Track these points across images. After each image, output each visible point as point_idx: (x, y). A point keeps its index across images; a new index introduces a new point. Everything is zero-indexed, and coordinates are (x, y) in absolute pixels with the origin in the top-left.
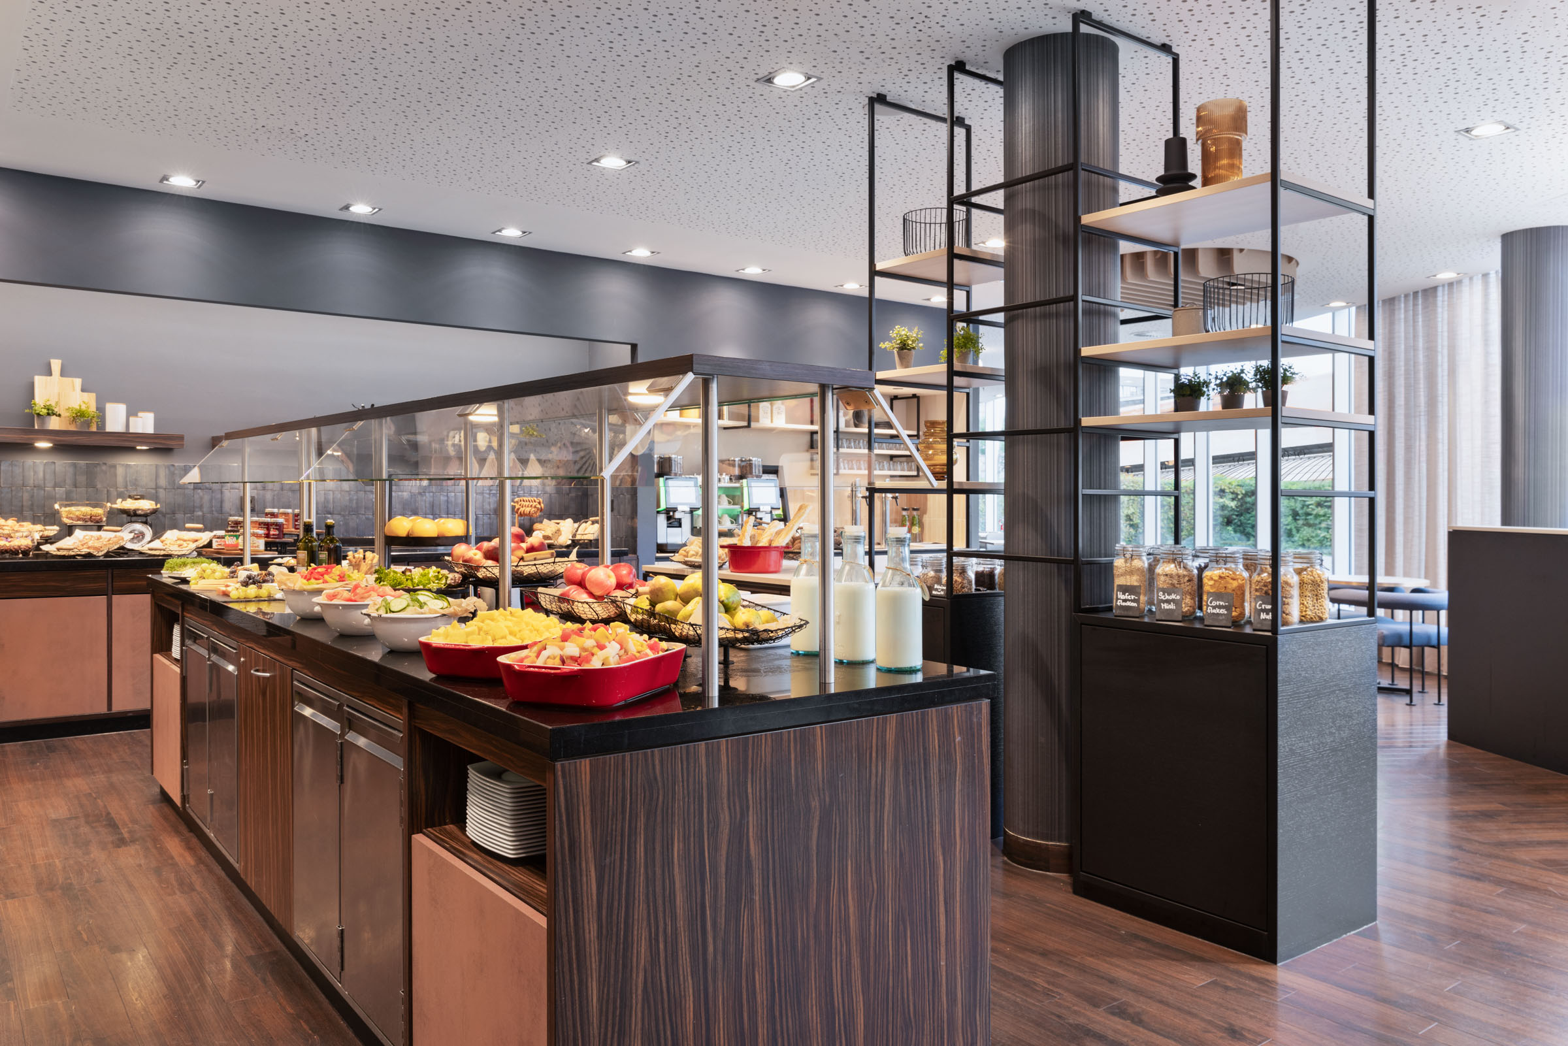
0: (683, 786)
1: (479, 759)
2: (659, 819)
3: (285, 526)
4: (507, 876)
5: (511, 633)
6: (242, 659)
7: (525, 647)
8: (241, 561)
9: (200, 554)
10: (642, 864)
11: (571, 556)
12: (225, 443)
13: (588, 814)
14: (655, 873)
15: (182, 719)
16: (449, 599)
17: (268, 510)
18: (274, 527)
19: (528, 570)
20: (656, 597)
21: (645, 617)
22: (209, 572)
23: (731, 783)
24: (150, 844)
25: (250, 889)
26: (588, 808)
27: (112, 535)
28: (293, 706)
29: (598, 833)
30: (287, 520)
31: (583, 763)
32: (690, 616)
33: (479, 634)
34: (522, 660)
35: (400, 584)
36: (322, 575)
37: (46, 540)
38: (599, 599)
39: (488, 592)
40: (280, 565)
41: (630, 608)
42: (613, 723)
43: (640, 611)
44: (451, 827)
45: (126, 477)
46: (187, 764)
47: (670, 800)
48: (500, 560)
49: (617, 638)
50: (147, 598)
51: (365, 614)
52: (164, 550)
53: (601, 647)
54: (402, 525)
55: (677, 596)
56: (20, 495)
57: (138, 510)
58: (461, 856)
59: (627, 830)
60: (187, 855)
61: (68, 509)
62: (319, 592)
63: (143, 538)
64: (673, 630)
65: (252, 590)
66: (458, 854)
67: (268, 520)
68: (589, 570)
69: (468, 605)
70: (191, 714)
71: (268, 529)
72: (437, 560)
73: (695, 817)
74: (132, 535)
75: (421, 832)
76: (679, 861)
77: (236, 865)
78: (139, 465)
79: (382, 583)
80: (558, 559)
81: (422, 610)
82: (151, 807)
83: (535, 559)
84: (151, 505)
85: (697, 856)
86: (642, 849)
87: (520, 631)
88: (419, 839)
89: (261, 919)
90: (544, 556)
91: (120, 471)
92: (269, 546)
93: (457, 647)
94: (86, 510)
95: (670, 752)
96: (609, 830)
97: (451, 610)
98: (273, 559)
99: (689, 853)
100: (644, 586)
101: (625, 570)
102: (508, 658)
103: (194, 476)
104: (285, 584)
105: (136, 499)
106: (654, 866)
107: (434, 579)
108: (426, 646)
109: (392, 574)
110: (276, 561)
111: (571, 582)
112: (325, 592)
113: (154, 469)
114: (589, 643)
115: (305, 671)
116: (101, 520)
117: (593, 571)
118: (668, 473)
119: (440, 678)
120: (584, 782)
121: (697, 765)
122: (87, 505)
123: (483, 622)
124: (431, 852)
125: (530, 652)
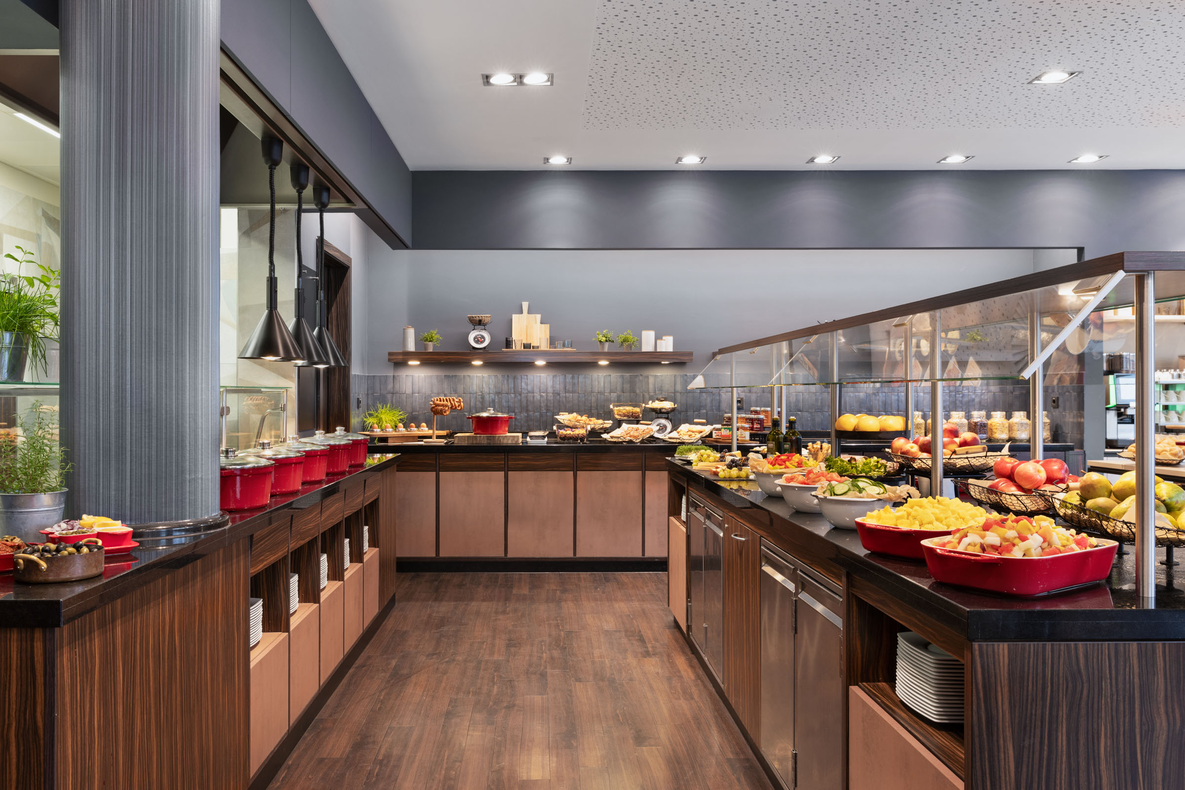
0: (1111, 683)
1: (907, 630)
2: (1083, 712)
3: (765, 421)
4: (931, 738)
5: (937, 519)
6: (726, 526)
7: (948, 533)
8: (730, 449)
9: (704, 443)
10: (1065, 753)
11: (1003, 451)
12: (718, 357)
13: (1006, 695)
14: (1078, 763)
15: (687, 568)
16: (886, 486)
17: (752, 409)
18: (756, 422)
19: (960, 463)
20: (1087, 492)
21: (1075, 512)
22: (705, 456)
23: (1169, 688)
24: (665, 659)
25: (731, 706)
26: (1006, 689)
27: (645, 427)
28: (761, 566)
29: (1017, 715)
30: (766, 417)
31: (1001, 646)
32: (1124, 513)
33: (908, 519)
34: (944, 545)
35: (846, 471)
36: (785, 462)
37: (605, 431)
38: (1027, 492)
39: (925, 481)
40: (757, 452)
41: (1058, 502)
42: (1034, 612)
43: (1070, 506)
44: (883, 685)
45: (655, 385)
46: (690, 602)
47: (1096, 696)
48: (933, 452)
49: (1040, 531)
50: (665, 474)
51: (814, 496)
52: (679, 439)
53: (1023, 539)
54: (849, 422)
55: (1110, 493)
56: (590, 398)
57: (663, 408)
58: (890, 712)
59: (1047, 716)
60: (689, 670)
61: (618, 408)
62: (780, 475)
63: (666, 429)
64: (1105, 527)
65: (734, 472)
66: (888, 709)
67: (753, 416)
68: (1018, 465)
69: (901, 492)
70: (693, 564)
71: (753, 424)
72: (878, 451)
73: (1125, 716)
74: (658, 428)
75: (857, 685)
76: (1106, 757)
77: (722, 686)
78: (663, 376)
79: (831, 470)
80: (989, 454)
81: (861, 495)
82: (667, 630)
83: (967, 453)
84: (671, 405)
85: (1128, 756)
86: (1064, 738)
87: (946, 518)
88: (855, 690)
89: (739, 730)
90: (976, 451)
91: (651, 380)
92: (753, 437)
93: (888, 529)
94: (629, 409)
95: (1096, 647)
96: (1029, 714)
97: (886, 495)
98: (753, 447)
99: (1118, 752)
100: (1076, 481)
101: (1056, 466)
102: (931, 542)
103: (699, 382)
104: (756, 468)
105: (661, 401)
106: (1078, 757)
107: (873, 468)
108: (861, 526)
109: (839, 462)
110: (755, 449)
111: (1000, 475)
112: (784, 475)
113: (673, 378)
114: (1011, 534)
115: (769, 539)
116: (638, 416)
117: (1022, 465)
118: (1120, 371)
119: (874, 554)
120: (1001, 664)
121: (1128, 665)
122: (630, 405)
123: (912, 508)
124: (864, 704)
125: (953, 538)
